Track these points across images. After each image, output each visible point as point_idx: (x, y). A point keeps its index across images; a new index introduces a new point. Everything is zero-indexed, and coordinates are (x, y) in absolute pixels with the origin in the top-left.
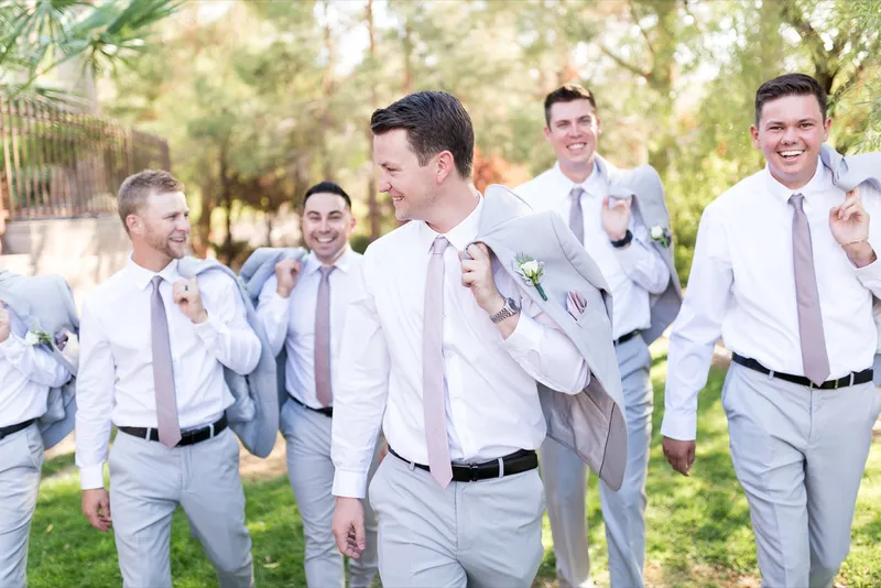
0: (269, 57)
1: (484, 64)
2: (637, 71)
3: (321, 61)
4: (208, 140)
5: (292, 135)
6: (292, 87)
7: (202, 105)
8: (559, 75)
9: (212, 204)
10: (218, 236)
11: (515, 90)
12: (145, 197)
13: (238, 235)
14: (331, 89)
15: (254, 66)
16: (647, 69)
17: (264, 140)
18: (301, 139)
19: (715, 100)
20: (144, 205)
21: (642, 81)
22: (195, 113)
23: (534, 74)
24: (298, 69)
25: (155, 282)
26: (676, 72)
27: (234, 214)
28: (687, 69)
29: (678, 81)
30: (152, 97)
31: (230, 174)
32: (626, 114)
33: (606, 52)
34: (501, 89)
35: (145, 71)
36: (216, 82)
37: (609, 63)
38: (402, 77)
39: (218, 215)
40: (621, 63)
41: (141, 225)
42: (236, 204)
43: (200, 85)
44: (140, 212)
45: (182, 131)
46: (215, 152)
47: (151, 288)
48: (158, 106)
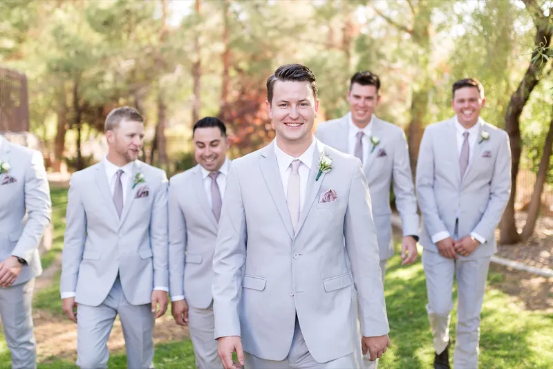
0: (116, 12)
1: (285, 20)
2: (403, 28)
3: (157, 15)
4: (65, 75)
5: (133, 72)
6: (133, 36)
7: (59, 47)
8: (344, 30)
9: (67, 126)
10: (70, 152)
11: (310, 41)
12: (119, 121)
13: (85, 152)
14: (164, 37)
15: (103, 19)
16: (410, 27)
17: (109, 77)
18: (139, 76)
19: (462, 51)
20: (117, 126)
21: (407, 36)
22: (55, 54)
23: (324, 29)
24: (139, 21)
25: (119, 173)
26: (432, 30)
27: (84, 134)
28: (441, 27)
29: (434, 37)
30: (20, 40)
31: (81, 103)
32: (394, 61)
33: (379, 13)
34: (298, 40)
35: (15, 21)
36: (72, 30)
37: (380, 21)
38: (221, 29)
39: (71, 136)
40: (389, 21)
41: (113, 138)
42: (85, 127)
43: (58, 33)
44: (115, 130)
45: (42, 68)
46: (69, 84)
47: (116, 176)
48: (26, 49)
